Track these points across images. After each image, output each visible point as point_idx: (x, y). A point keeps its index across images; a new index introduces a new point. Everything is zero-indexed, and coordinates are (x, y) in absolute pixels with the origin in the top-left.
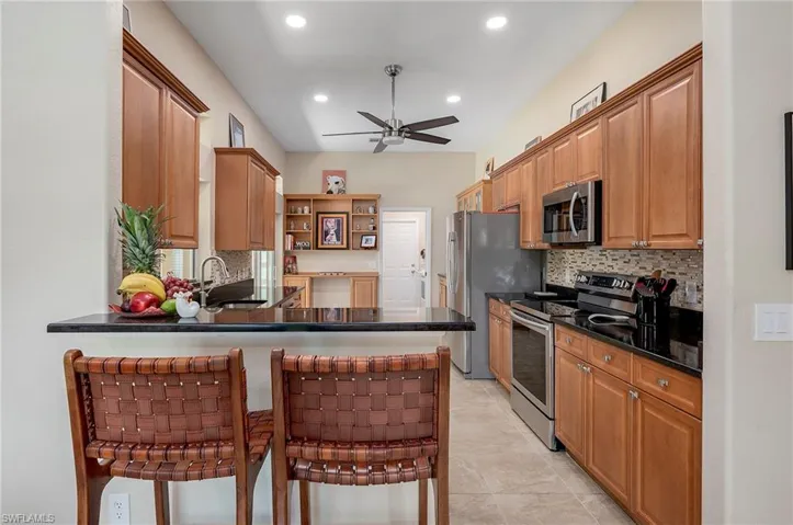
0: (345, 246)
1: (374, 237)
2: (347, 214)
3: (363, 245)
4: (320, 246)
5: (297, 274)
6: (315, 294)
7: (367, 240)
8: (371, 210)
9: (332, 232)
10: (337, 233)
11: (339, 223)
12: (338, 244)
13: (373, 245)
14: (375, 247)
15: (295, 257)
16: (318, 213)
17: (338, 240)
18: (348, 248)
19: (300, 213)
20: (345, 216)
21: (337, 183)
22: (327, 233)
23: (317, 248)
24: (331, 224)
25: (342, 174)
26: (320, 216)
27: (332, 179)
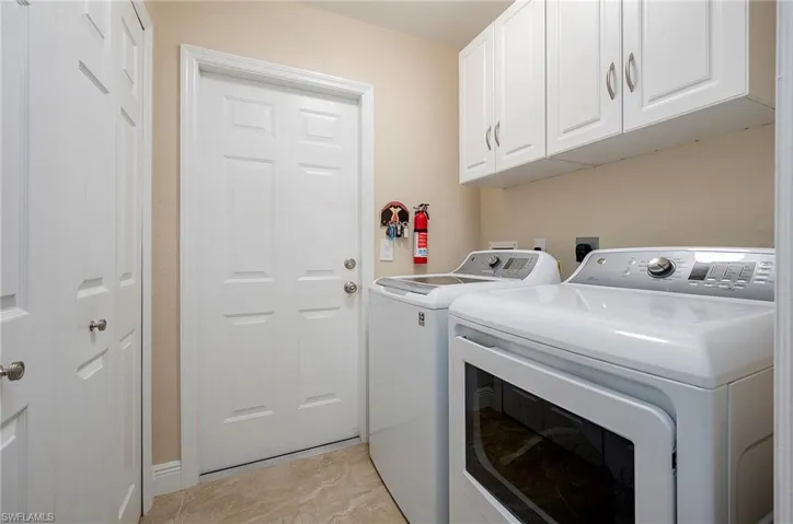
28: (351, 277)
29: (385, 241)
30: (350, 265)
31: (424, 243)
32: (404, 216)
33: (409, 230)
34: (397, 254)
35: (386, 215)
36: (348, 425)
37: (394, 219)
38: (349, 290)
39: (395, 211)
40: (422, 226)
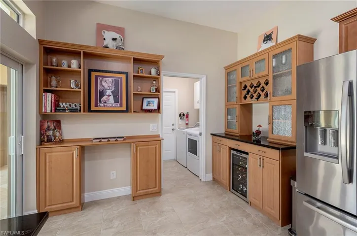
0: (124, 108)
1: (156, 100)
2: (127, 74)
3: (145, 107)
4: (93, 108)
5: (62, 141)
6: (87, 164)
7: (149, 103)
8: (153, 71)
9: (109, 92)
10: (115, 94)
11: (116, 83)
12: (117, 107)
13: (156, 107)
14: (158, 110)
15: (59, 122)
16: (90, 71)
17: (116, 101)
18: (127, 110)
19: (65, 67)
20: (124, 76)
21: (114, 39)
22: (102, 94)
23: (90, 110)
24: (107, 84)
25: (120, 30)
26: (93, 74)
27: (109, 35)
28: (173, 127)
29: (180, 120)
30: (173, 125)
31: (188, 120)
32: (184, 115)
33: (185, 118)
34: (182, 123)
35: (180, 115)
36: (173, 157)
37: (182, 116)
38: (173, 130)
39: (182, 114)
40: (187, 117)
